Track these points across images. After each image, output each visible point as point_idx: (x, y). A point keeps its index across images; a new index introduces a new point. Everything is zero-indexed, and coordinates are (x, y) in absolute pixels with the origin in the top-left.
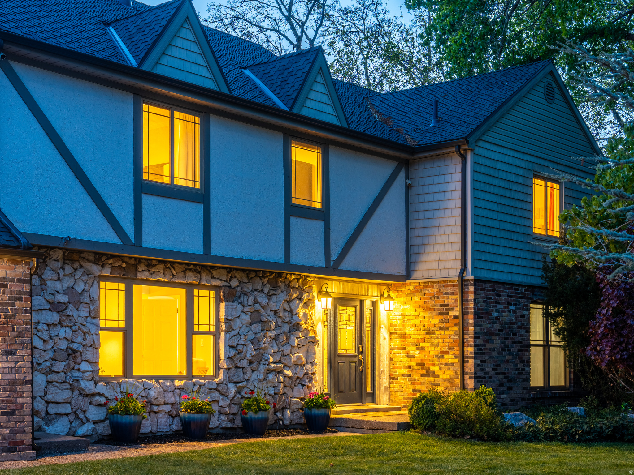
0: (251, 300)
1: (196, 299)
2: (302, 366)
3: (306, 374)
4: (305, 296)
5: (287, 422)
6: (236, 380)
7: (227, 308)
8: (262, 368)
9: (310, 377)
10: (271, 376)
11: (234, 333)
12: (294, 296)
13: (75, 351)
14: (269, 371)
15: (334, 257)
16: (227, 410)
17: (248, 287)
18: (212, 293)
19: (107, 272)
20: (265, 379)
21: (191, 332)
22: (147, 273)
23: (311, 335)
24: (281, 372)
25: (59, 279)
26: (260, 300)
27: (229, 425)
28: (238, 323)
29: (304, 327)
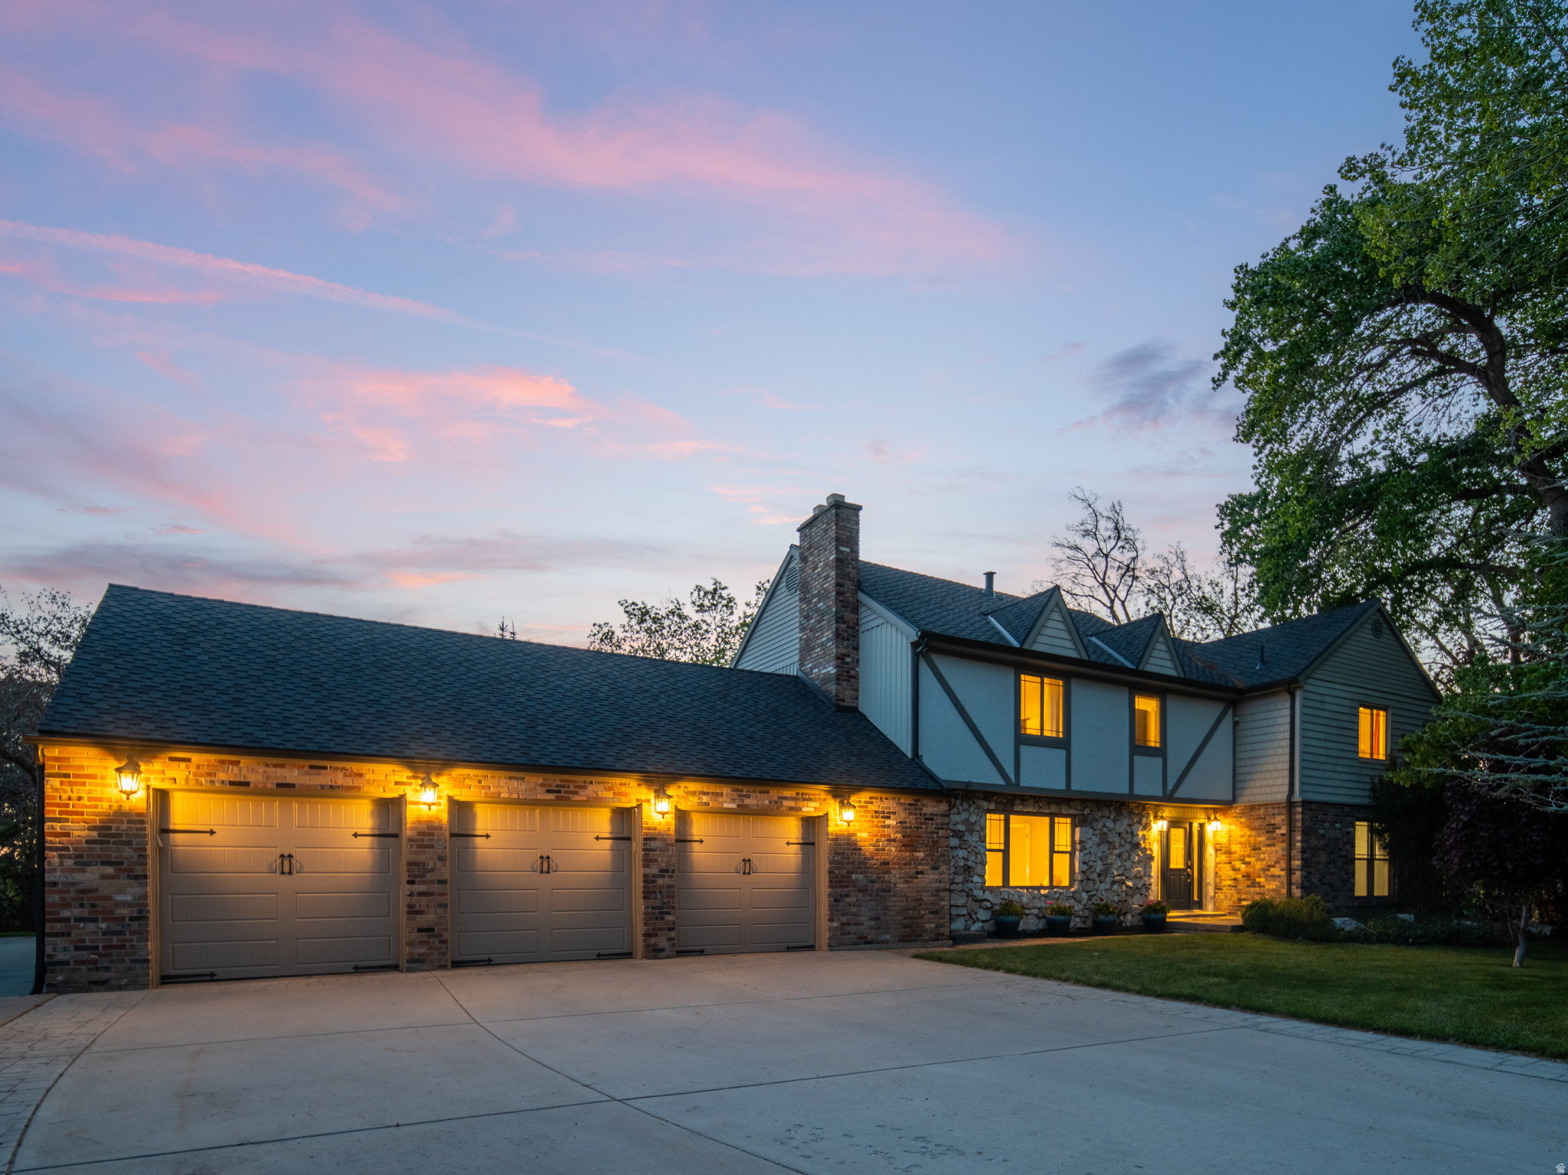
0: (1100, 825)
1: (1056, 825)
2: (1141, 878)
3: (1144, 885)
4: (1144, 820)
5: (1128, 924)
6: (1088, 889)
7: (1081, 832)
8: (1109, 880)
9: (1147, 887)
10: (1115, 887)
11: (1086, 852)
12: (1135, 820)
13: (969, 867)
14: (1114, 882)
15: (1170, 787)
16: (1081, 913)
17: (1098, 815)
18: (1069, 820)
19: (992, 806)
20: (1110, 889)
21: (1052, 851)
22: (1021, 806)
23: (1148, 852)
24: (1124, 883)
25: (959, 813)
26: (1107, 824)
27: (1082, 926)
28: (1090, 843)
29: (1143, 846)
